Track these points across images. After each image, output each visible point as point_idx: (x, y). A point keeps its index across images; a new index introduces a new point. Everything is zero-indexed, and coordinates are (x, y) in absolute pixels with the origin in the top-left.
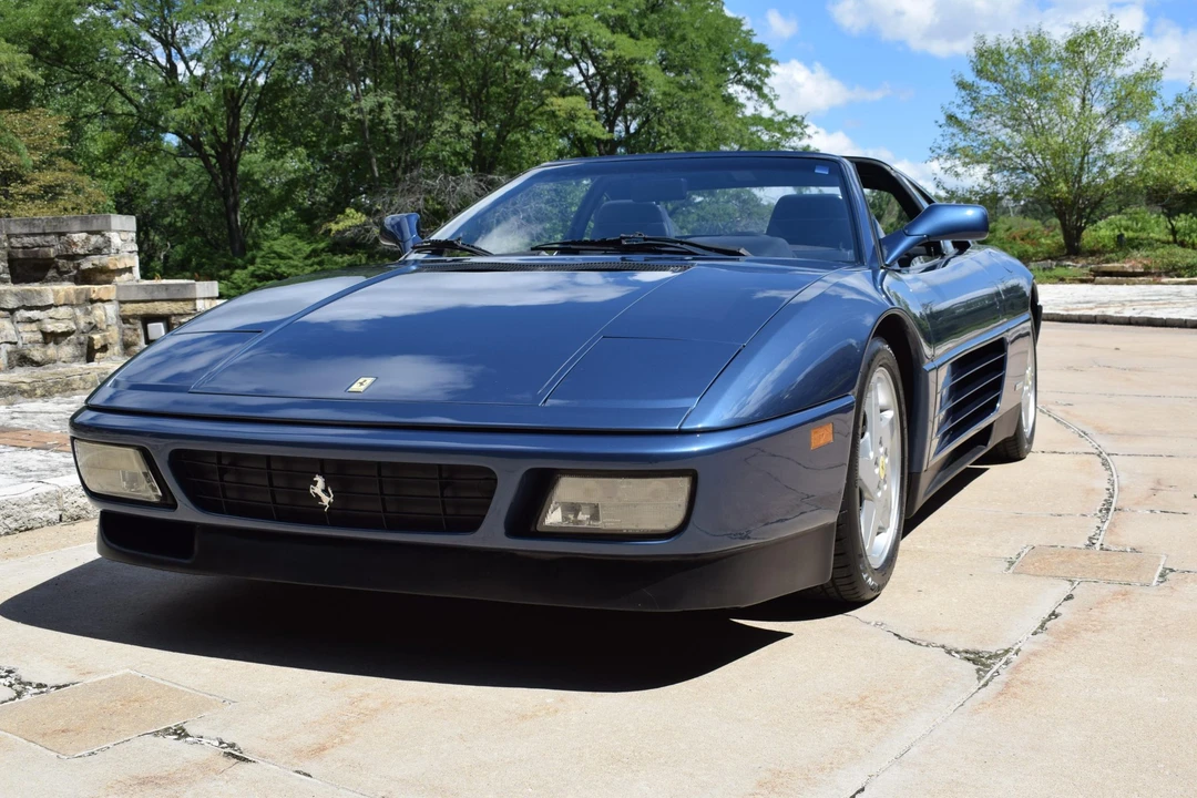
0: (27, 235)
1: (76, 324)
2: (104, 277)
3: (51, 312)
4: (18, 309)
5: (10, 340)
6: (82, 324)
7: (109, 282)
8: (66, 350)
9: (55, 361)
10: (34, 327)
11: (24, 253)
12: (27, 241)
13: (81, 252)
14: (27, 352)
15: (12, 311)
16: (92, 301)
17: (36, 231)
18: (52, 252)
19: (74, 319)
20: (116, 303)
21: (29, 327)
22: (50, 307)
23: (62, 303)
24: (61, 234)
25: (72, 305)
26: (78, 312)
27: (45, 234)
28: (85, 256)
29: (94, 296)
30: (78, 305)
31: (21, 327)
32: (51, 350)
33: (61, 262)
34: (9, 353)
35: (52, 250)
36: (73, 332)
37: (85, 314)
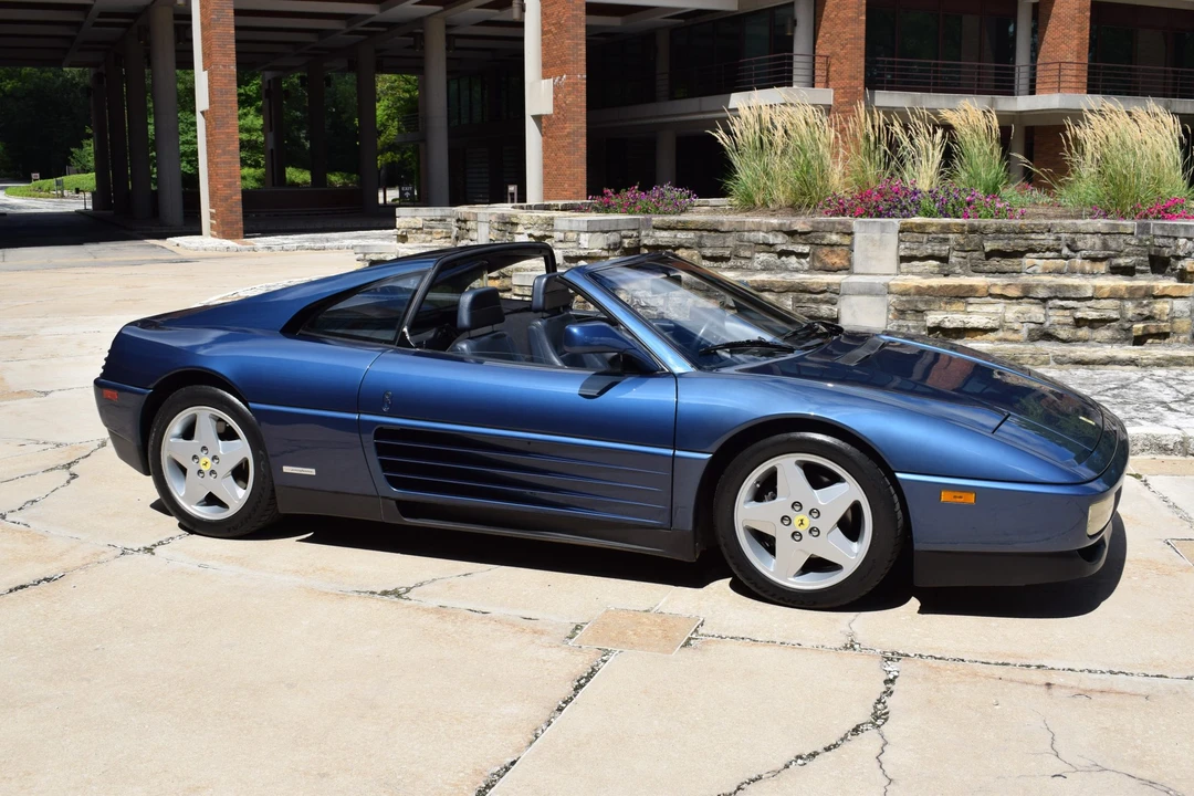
0: (1163, 237)
1: (1121, 314)
2: (1189, 277)
3: (1089, 303)
4: (1050, 298)
5: (1034, 320)
6: (1130, 314)
8: (1104, 333)
9: (1087, 341)
10: (1067, 313)
11: (1155, 251)
12: (1161, 241)
13: (1181, 254)
14: (1051, 331)
15: (1044, 300)
16: (1156, 297)
17: (1166, 234)
18: (1166, 252)
19: (1121, 310)
21: (1061, 312)
22: (1090, 298)
23: (1105, 296)
24: (1176, 238)
25: (1121, 299)
26: (1129, 305)
27: (1169, 237)
28: (1184, 257)
29: (1155, 293)
30: (1129, 299)
31: (1051, 313)
32: (1084, 332)
33: (1172, 260)
34: (1030, 331)
35: (1167, 250)
36: (1116, 320)
37: (1137, 307)
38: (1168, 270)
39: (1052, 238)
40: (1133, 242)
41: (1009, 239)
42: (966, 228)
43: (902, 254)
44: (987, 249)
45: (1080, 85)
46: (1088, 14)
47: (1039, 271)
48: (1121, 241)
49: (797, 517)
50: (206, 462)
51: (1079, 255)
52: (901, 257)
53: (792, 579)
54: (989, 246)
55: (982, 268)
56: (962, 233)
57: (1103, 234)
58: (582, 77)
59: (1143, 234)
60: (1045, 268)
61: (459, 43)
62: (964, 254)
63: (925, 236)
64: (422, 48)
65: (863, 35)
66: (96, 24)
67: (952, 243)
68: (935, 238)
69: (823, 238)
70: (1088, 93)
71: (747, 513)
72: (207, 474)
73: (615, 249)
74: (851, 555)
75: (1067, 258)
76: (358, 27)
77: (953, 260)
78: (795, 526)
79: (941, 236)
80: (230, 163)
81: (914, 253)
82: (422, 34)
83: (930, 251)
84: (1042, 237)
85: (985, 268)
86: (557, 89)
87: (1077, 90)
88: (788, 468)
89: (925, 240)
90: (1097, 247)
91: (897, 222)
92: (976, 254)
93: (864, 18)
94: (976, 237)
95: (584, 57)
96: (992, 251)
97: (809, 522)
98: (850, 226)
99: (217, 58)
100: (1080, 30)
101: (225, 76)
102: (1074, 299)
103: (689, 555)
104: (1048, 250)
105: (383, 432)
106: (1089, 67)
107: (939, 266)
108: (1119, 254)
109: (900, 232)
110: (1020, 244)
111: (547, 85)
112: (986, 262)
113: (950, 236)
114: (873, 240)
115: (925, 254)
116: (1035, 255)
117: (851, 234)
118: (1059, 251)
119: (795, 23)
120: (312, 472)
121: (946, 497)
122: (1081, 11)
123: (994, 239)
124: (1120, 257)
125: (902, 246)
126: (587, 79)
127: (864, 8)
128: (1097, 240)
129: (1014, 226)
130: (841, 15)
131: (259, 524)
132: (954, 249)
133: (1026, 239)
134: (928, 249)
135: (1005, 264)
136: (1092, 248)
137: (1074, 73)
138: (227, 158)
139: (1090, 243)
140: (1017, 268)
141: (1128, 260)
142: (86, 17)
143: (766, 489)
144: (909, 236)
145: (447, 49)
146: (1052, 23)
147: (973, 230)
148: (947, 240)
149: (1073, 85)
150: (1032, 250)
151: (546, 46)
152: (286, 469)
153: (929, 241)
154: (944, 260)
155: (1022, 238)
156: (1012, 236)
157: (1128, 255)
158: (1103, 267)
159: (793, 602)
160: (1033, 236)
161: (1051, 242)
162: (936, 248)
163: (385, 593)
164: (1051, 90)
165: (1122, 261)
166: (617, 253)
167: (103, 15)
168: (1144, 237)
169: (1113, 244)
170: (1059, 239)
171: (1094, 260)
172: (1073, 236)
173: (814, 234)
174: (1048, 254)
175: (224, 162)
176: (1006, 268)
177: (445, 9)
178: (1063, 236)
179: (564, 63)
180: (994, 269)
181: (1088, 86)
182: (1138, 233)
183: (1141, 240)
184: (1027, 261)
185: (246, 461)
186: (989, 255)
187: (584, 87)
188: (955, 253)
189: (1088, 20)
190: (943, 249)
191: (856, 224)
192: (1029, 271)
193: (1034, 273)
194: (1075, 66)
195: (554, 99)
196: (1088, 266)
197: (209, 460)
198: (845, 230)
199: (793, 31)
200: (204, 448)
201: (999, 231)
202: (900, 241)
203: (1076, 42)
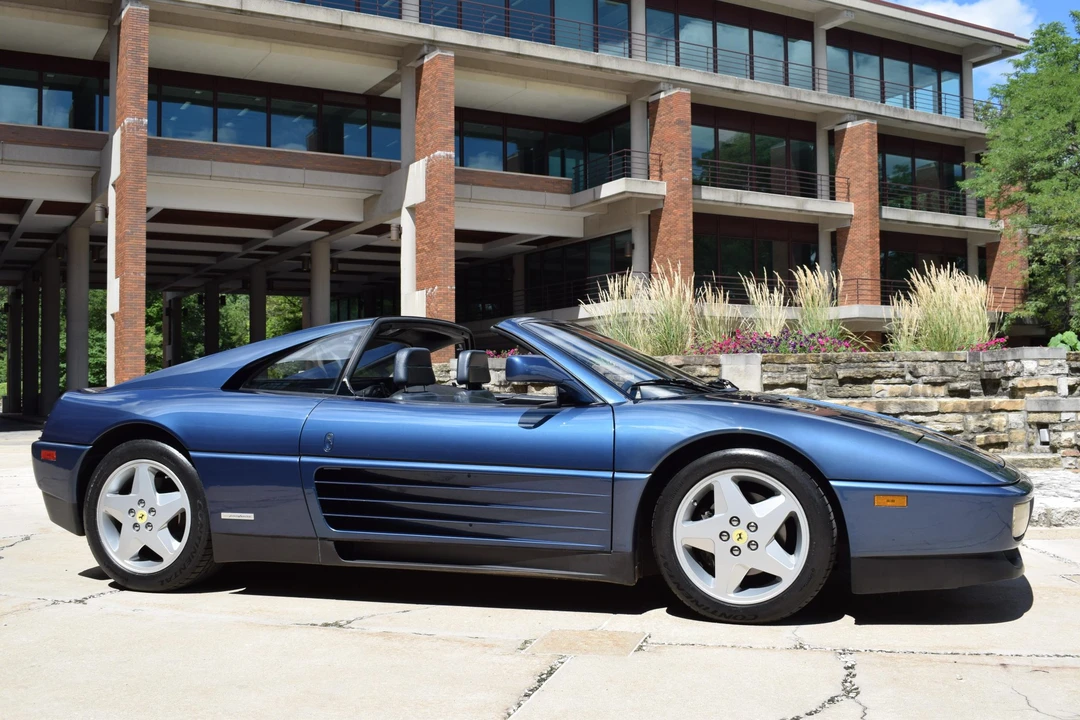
0: (993, 362)
1: (965, 426)
2: (1020, 393)
3: (936, 417)
4: (902, 414)
6: (972, 427)
7: (1022, 397)
11: (986, 375)
12: (991, 366)
13: (1011, 374)
16: (993, 411)
17: (995, 360)
18: (997, 375)
19: (964, 423)
20: (1025, 413)
22: (937, 413)
23: (949, 411)
24: (1004, 362)
25: (964, 413)
26: (971, 418)
27: (998, 362)
28: (1014, 377)
29: (993, 407)
30: (971, 413)
33: (1003, 381)
35: (998, 373)
36: (961, 432)
37: (978, 419)
38: (1000, 390)
39: (897, 365)
40: (966, 369)
41: (859, 367)
42: (821, 358)
43: (766, 382)
44: (841, 376)
45: (875, 298)
46: (878, 240)
47: (887, 395)
48: (956, 367)
49: (734, 532)
50: (142, 516)
51: (920, 380)
52: (765, 385)
53: (732, 595)
54: (842, 374)
55: (837, 393)
56: (817, 363)
57: (940, 361)
58: (451, 288)
59: (974, 361)
60: (892, 393)
61: (342, 267)
62: (820, 382)
63: (785, 367)
64: (309, 271)
65: (692, 256)
66: (19, 244)
67: (809, 372)
68: (794, 368)
69: (694, 371)
70: (882, 304)
71: (686, 533)
72: (143, 527)
73: (505, 386)
74: (789, 567)
75: (911, 383)
76: (252, 251)
77: (810, 386)
78: (734, 541)
79: (799, 365)
80: (135, 358)
81: (776, 381)
82: (310, 259)
83: (790, 379)
84: (888, 365)
85: (840, 393)
86: (429, 299)
87: (873, 302)
88: (724, 484)
89: (785, 370)
90: (935, 373)
91: (760, 357)
92: (830, 382)
93: (691, 241)
94: (830, 367)
95: (453, 272)
96: (844, 378)
97: (747, 536)
98: (718, 359)
99: (129, 266)
100: (872, 253)
101: (135, 282)
102: (922, 414)
103: (628, 578)
104: (894, 376)
105: (323, 473)
106: (882, 282)
107: (799, 393)
108: (955, 378)
109: (762, 363)
110: (869, 371)
111: (421, 296)
112: (840, 388)
113: (807, 366)
114: (738, 371)
115: (786, 382)
116: (883, 381)
117: (719, 366)
118: (903, 377)
119: (633, 246)
120: (250, 516)
121: (880, 501)
122: (871, 237)
123: (846, 367)
124: (956, 381)
125: (765, 375)
126: (456, 290)
127: (691, 233)
128: (935, 367)
129: (863, 356)
130: (673, 239)
131: (193, 576)
132: (811, 378)
133: (874, 367)
134: (788, 378)
135: (857, 389)
136: (932, 374)
137: (869, 287)
138: (134, 354)
139: (929, 370)
140: (867, 393)
141: (963, 384)
142: (10, 237)
143: (704, 507)
144: (770, 366)
145: (332, 272)
146: (848, 248)
147: (827, 361)
148: (804, 369)
149: (869, 298)
150: (882, 378)
151: (420, 263)
152: (225, 515)
153: (788, 371)
154: (802, 387)
155: (870, 366)
156: (861, 364)
157: (962, 380)
158: (942, 390)
159: (735, 618)
160: (880, 364)
161: (896, 370)
162: (795, 376)
163: (326, 625)
164: (851, 302)
165: (958, 385)
166: (507, 389)
167: (26, 235)
168: (976, 364)
169: (949, 370)
170: (902, 367)
171: (934, 384)
172: (914, 364)
173: (686, 367)
174: (893, 380)
175: (131, 358)
176: (858, 393)
177: (331, 234)
178: (906, 364)
179: (437, 276)
180: (847, 394)
181: (882, 298)
182: (970, 361)
183: (973, 367)
184: (877, 386)
185: (183, 514)
186: (843, 382)
187: (453, 297)
188: (812, 381)
189: (878, 245)
190: (801, 378)
191: (723, 358)
192: (877, 395)
193: (883, 396)
194: (869, 282)
195: (427, 307)
196: (929, 389)
197: (145, 513)
198: (713, 363)
199: (631, 254)
200: (141, 501)
201: (849, 360)
202: (763, 371)
203: (869, 263)
